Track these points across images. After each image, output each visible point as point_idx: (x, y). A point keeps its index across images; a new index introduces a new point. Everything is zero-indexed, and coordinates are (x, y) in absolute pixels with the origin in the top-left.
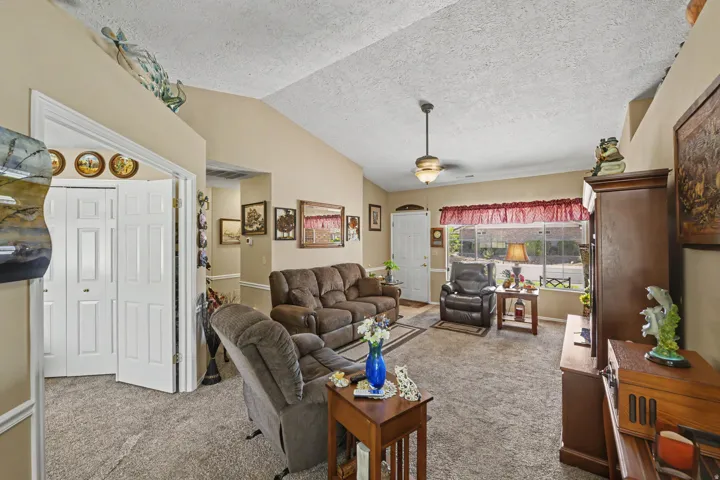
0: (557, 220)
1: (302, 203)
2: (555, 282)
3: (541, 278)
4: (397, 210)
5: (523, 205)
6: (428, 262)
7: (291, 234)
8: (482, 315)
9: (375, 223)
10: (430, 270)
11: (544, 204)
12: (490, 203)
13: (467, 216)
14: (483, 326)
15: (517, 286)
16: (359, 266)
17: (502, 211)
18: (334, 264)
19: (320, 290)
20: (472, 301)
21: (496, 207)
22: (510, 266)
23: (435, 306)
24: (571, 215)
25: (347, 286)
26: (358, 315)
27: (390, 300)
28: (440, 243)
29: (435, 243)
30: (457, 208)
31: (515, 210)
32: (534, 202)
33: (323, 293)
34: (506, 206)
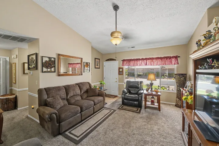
0: (166, 64)
1: (59, 55)
2: (164, 88)
3: (158, 86)
4: (106, 61)
5: (153, 59)
6: (118, 80)
7: (53, 69)
8: (138, 102)
9: (97, 65)
10: (118, 83)
11: (161, 58)
12: (141, 58)
13: (132, 63)
14: (139, 107)
15: (152, 90)
16: (89, 83)
17: (145, 61)
18: (77, 83)
19: (67, 96)
20: (135, 97)
21: (143, 59)
22: (149, 82)
23: (120, 98)
24: (171, 63)
25: (82, 92)
26: (84, 108)
27: (101, 98)
28: (122, 73)
29: (120, 73)
30: (128, 60)
31: (150, 60)
32: (157, 58)
33: (68, 97)
34: (146, 59)
